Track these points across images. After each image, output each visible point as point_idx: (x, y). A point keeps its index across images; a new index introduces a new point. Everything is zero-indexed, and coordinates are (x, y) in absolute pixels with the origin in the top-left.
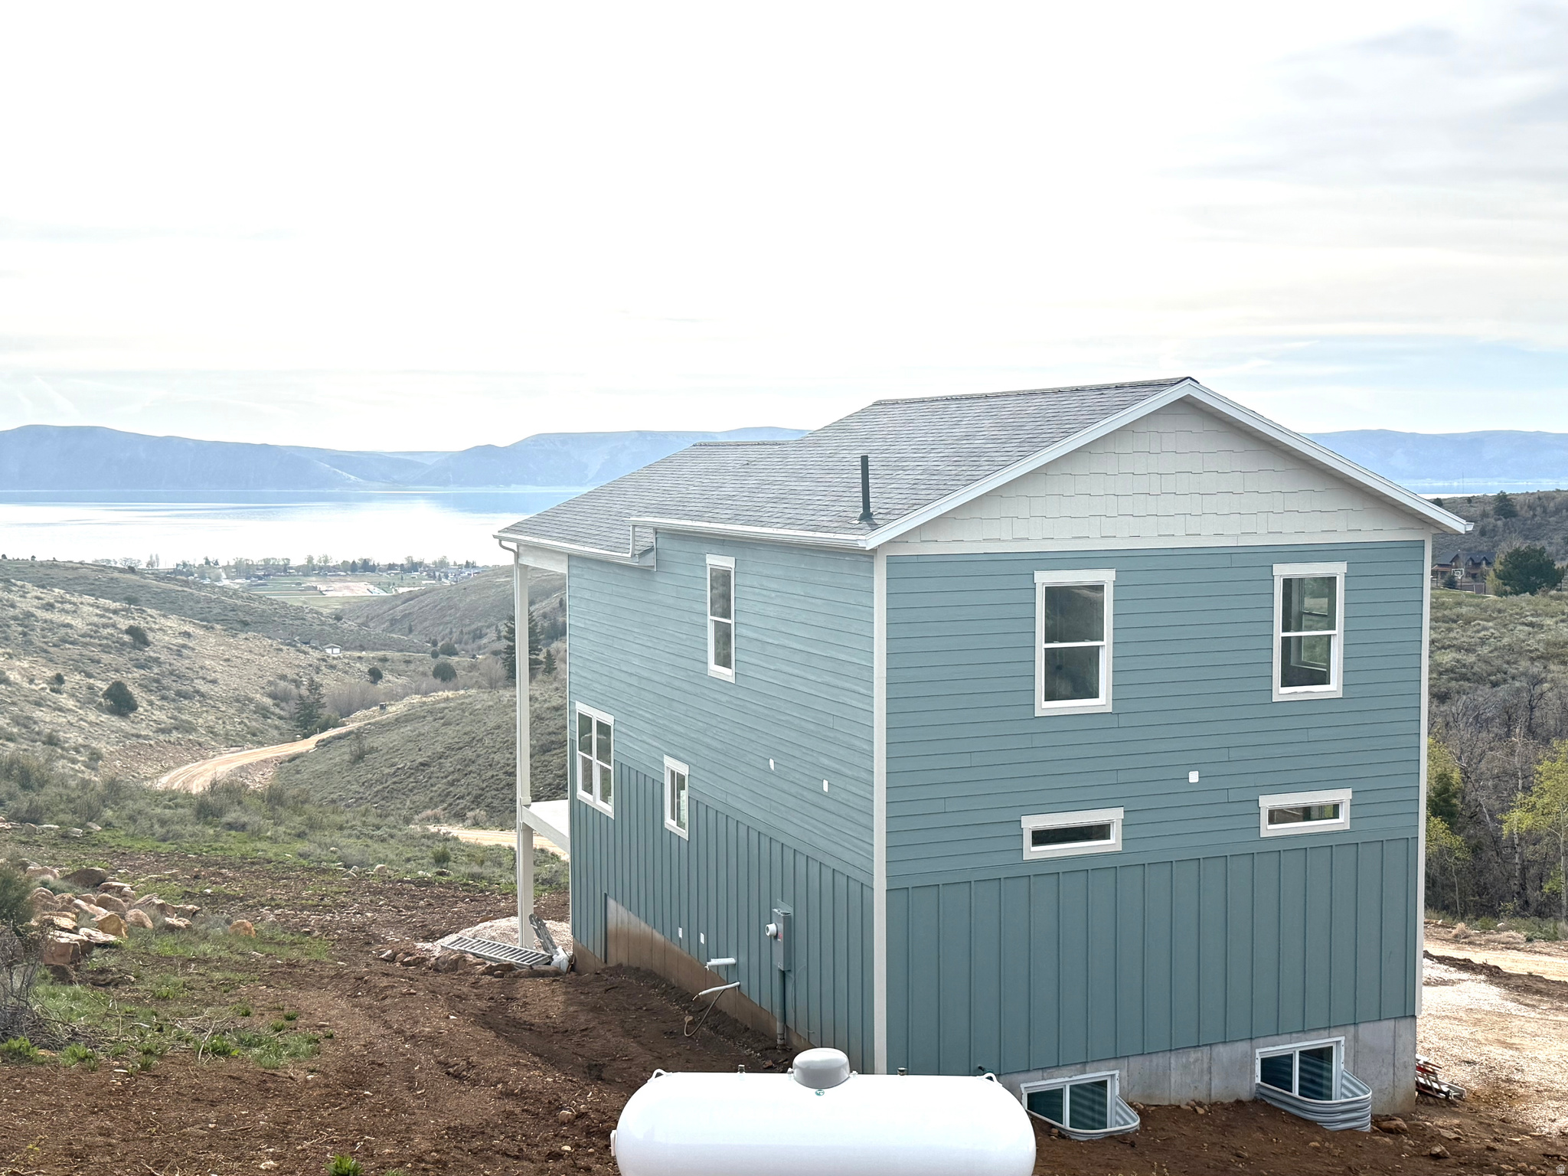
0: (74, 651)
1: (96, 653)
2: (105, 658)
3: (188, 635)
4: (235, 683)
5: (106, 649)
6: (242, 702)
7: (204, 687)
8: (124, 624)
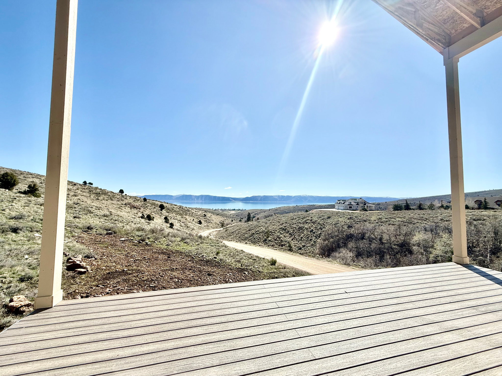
0: (197, 217)
1: (200, 217)
2: (201, 218)
3: (211, 215)
4: (216, 221)
5: (201, 217)
6: (216, 223)
7: (211, 221)
8: (204, 214)
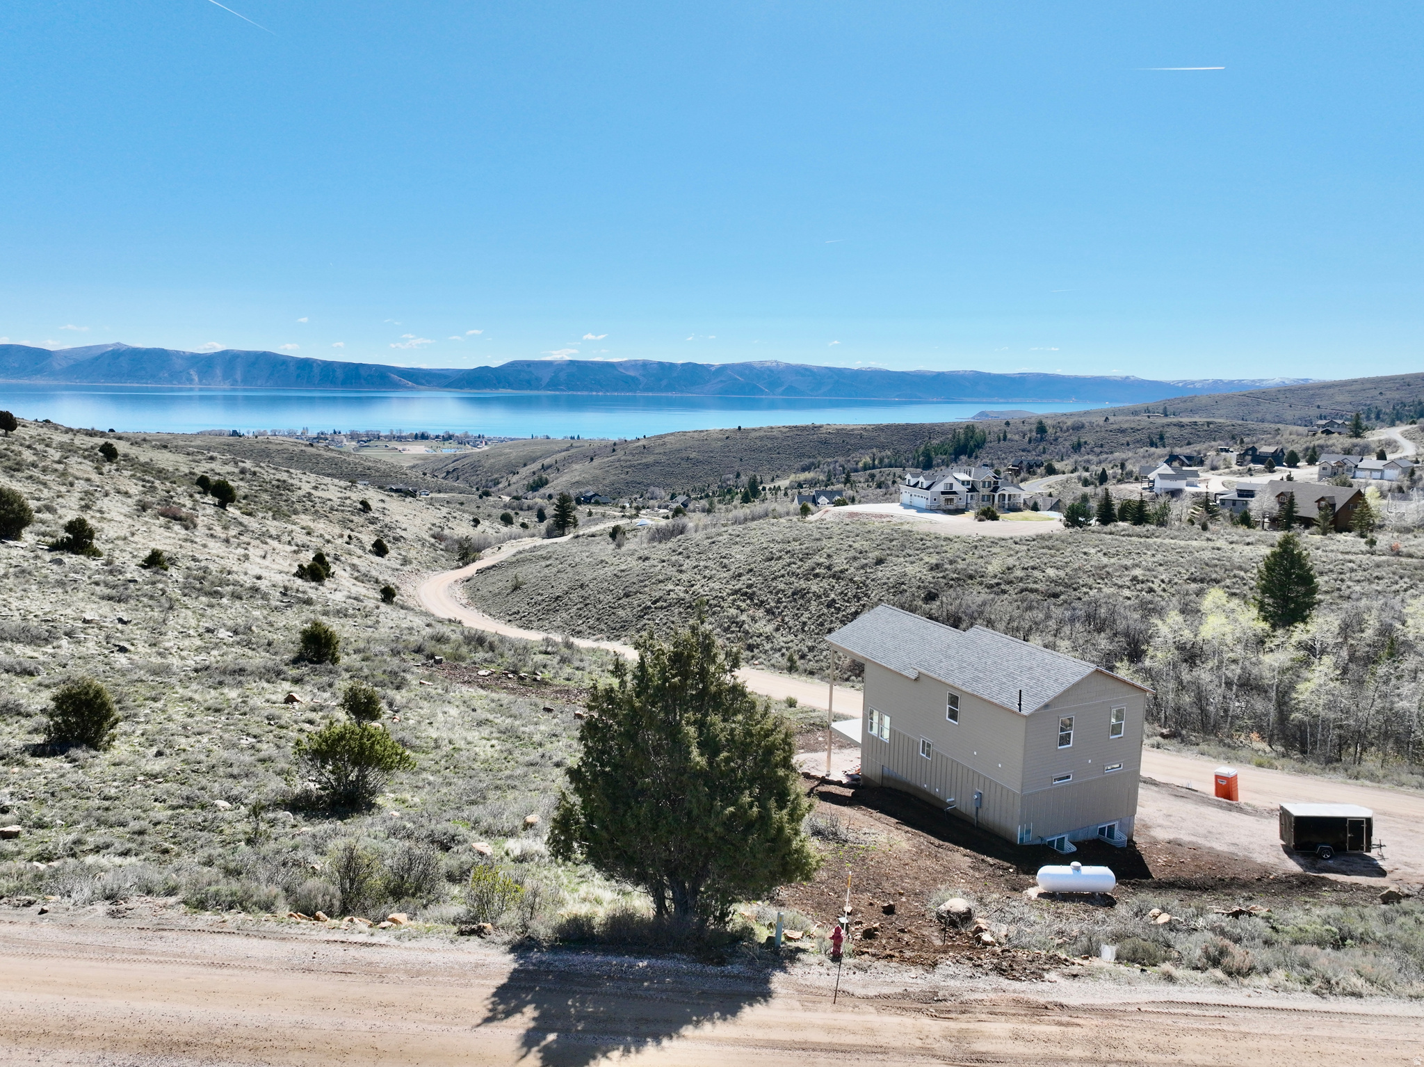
0: (339, 515)
4: (414, 529)
6: (422, 541)
